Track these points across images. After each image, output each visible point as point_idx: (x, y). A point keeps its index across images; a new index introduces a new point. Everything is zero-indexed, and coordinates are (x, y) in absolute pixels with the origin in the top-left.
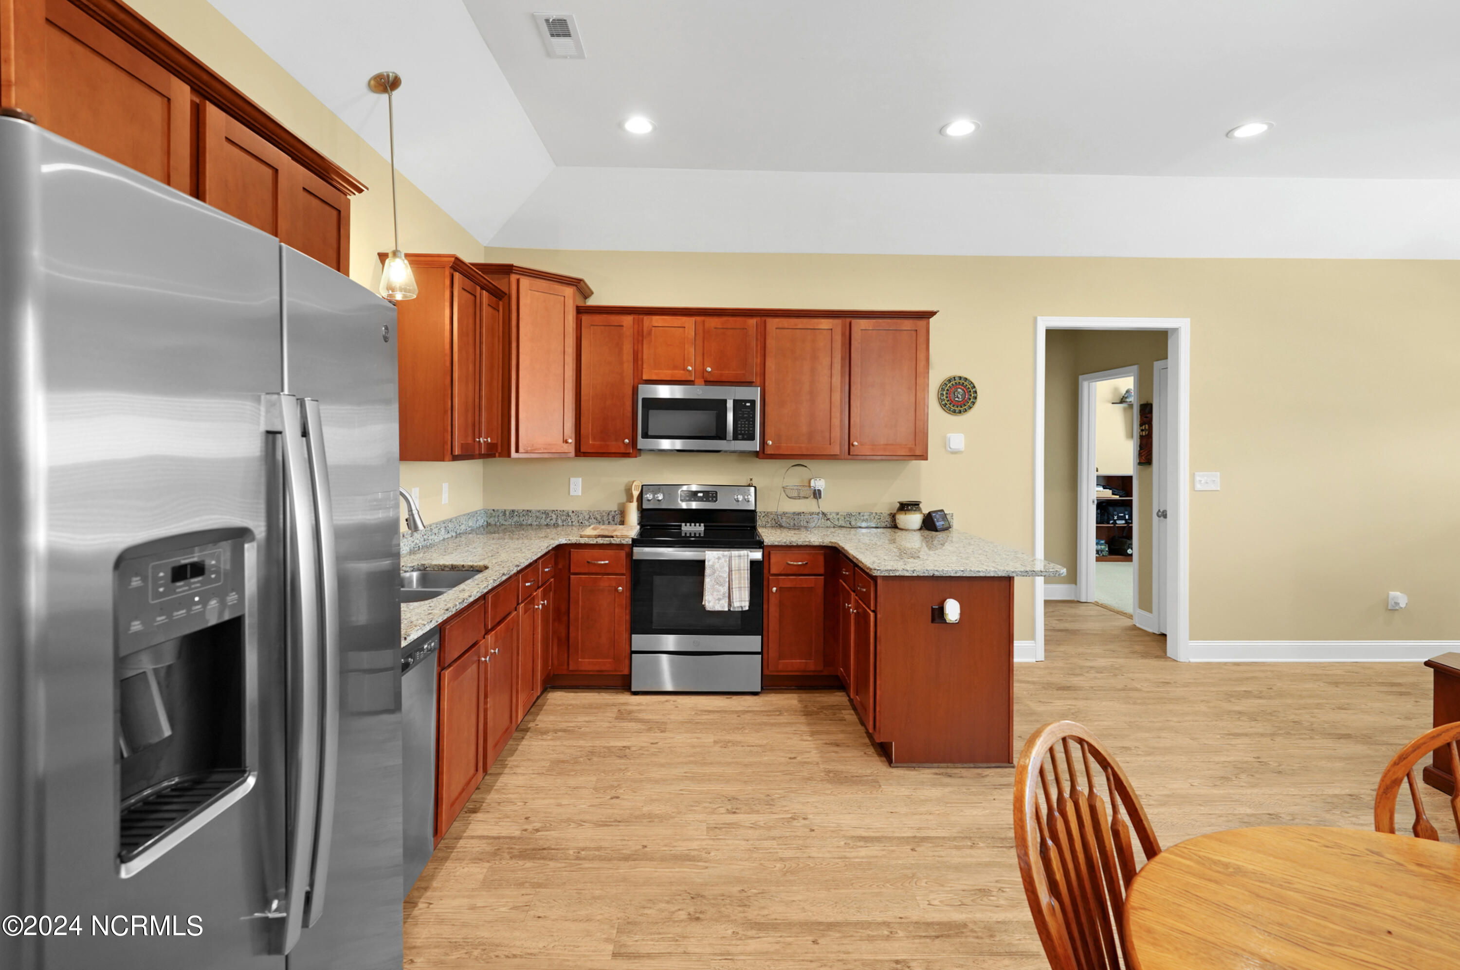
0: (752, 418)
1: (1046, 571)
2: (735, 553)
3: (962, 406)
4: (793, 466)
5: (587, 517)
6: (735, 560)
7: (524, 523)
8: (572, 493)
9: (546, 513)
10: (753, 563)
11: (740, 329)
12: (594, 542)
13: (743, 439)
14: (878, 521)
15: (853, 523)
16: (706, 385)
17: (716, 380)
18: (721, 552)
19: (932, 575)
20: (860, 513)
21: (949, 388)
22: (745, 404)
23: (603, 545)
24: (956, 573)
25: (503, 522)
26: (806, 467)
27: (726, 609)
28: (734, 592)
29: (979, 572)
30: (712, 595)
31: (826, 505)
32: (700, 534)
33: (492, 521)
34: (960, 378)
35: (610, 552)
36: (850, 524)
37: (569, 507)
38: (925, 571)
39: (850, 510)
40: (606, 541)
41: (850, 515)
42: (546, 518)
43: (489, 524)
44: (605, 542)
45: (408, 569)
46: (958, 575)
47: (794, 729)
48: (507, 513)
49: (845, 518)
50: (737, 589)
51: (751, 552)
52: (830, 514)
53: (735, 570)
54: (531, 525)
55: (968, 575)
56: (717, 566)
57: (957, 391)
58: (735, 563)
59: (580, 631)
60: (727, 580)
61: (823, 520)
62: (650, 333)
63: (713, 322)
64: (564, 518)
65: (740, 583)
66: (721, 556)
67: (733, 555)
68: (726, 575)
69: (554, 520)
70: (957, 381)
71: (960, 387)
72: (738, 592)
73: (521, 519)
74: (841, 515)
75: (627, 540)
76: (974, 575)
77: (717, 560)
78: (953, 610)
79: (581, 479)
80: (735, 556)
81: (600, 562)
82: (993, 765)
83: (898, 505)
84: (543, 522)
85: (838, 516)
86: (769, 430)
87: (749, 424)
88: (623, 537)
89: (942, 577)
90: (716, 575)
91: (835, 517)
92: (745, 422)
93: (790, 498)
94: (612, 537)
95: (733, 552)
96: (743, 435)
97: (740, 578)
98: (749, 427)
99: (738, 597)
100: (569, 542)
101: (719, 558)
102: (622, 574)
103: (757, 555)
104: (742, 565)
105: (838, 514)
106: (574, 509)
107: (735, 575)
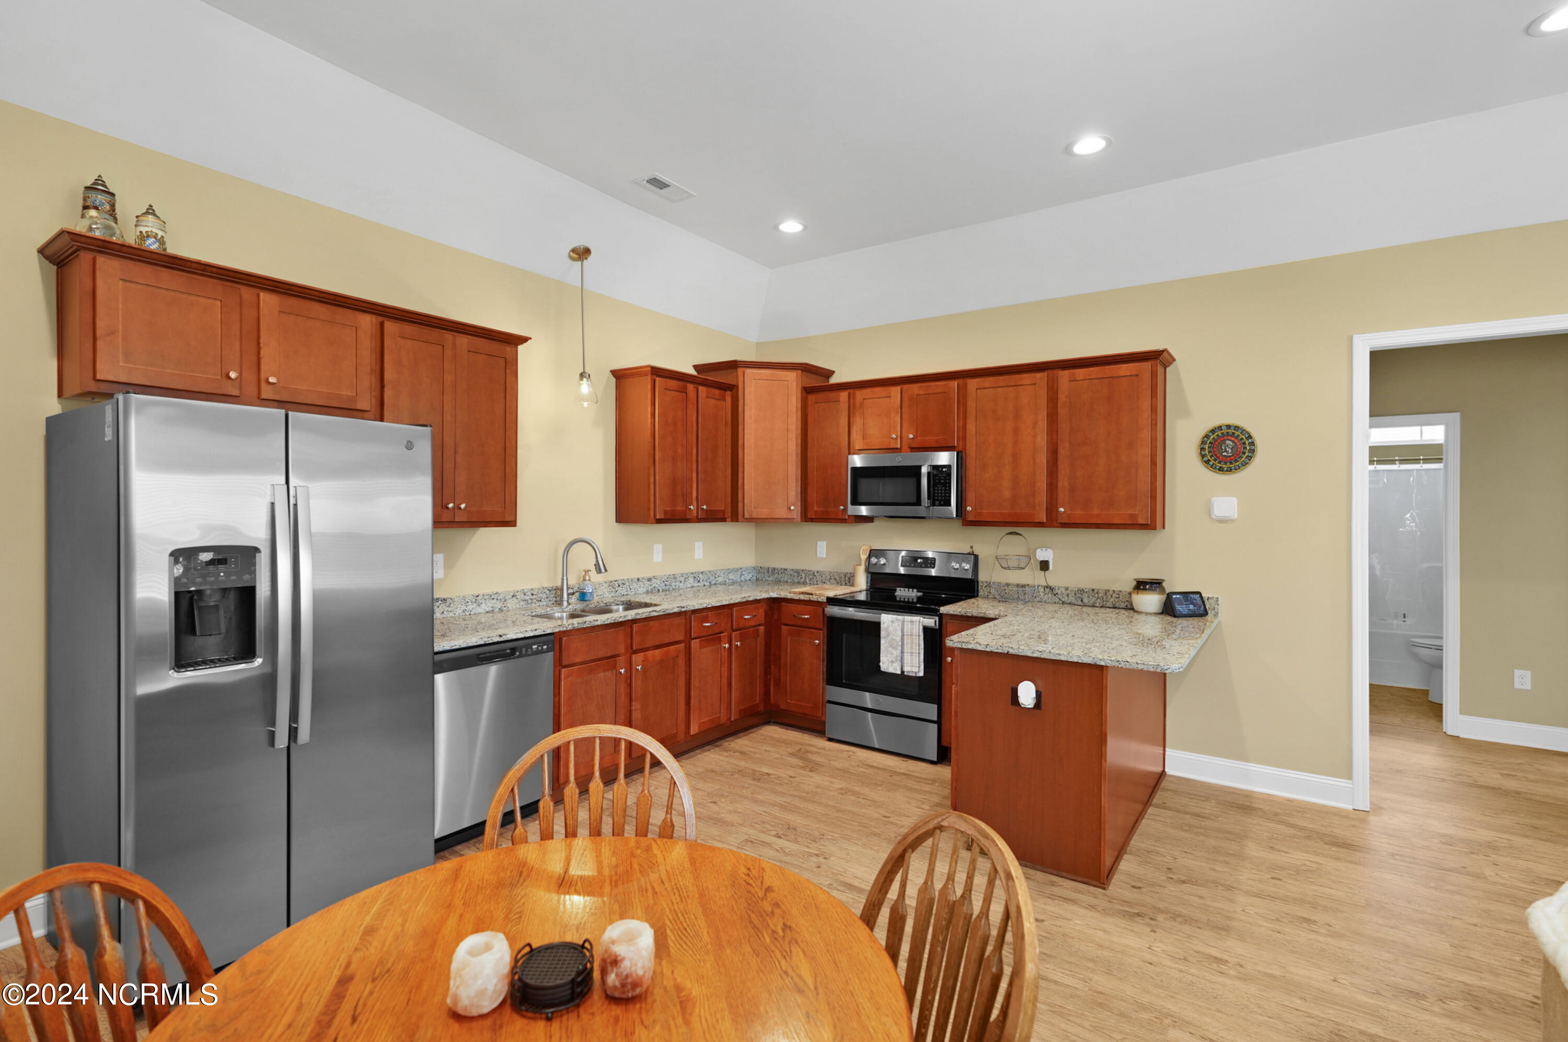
0: (948, 483)
1: (1143, 664)
2: (908, 618)
3: (1233, 462)
4: (1007, 534)
5: (828, 577)
6: (908, 624)
7: (782, 580)
8: (818, 555)
9: (798, 572)
10: (926, 630)
11: (941, 393)
12: (798, 598)
13: (940, 505)
14: (1116, 600)
15: (1086, 600)
16: (911, 452)
17: (918, 446)
18: (895, 616)
19: (1006, 652)
20: (1093, 590)
21: (1213, 441)
22: (942, 469)
23: (804, 601)
24: (1033, 653)
25: (767, 578)
26: (1020, 535)
27: (899, 672)
28: (905, 657)
29: (1060, 655)
30: (887, 656)
31: (1053, 578)
32: (913, 599)
33: (759, 576)
34: (1229, 427)
35: (810, 608)
36: (1082, 601)
37: (815, 568)
38: (999, 647)
39: (1082, 586)
40: (806, 597)
41: (1082, 591)
42: (798, 576)
43: (757, 580)
44: (806, 599)
45: (619, 603)
46: (1035, 655)
47: (923, 797)
48: (770, 570)
49: (1075, 594)
50: (909, 654)
51: (924, 618)
52: (1059, 589)
53: (908, 635)
54: (787, 582)
55: (1047, 657)
56: (891, 629)
57: (1225, 443)
58: (907, 628)
59: (788, 676)
60: (900, 643)
61: (1050, 595)
62: (862, 405)
63: (915, 388)
64: (811, 577)
65: (912, 648)
66: (895, 620)
67: (905, 620)
68: (899, 639)
69: (804, 578)
70: (1225, 430)
71: (1230, 438)
72: (909, 657)
73: (780, 576)
74: (1071, 591)
75: (822, 598)
76: (1054, 658)
77: (891, 624)
78: (1027, 693)
79: (825, 543)
80: (908, 622)
81: (803, 617)
82: (1080, 879)
83: (1135, 583)
84: (796, 580)
85: (1067, 592)
86: (970, 496)
87: (945, 490)
88: (820, 595)
89: (1018, 656)
90: (890, 637)
91: (1064, 592)
92: (941, 487)
93: (1004, 568)
94: (812, 594)
95: (906, 617)
96: (940, 501)
97: (912, 643)
98: (945, 493)
99: (909, 662)
100: (779, 596)
101: (893, 622)
102: (821, 630)
103: (931, 622)
104: (914, 631)
105: (1067, 589)
106: (819, 570)
107: (908, 639)
